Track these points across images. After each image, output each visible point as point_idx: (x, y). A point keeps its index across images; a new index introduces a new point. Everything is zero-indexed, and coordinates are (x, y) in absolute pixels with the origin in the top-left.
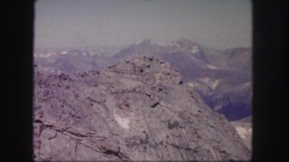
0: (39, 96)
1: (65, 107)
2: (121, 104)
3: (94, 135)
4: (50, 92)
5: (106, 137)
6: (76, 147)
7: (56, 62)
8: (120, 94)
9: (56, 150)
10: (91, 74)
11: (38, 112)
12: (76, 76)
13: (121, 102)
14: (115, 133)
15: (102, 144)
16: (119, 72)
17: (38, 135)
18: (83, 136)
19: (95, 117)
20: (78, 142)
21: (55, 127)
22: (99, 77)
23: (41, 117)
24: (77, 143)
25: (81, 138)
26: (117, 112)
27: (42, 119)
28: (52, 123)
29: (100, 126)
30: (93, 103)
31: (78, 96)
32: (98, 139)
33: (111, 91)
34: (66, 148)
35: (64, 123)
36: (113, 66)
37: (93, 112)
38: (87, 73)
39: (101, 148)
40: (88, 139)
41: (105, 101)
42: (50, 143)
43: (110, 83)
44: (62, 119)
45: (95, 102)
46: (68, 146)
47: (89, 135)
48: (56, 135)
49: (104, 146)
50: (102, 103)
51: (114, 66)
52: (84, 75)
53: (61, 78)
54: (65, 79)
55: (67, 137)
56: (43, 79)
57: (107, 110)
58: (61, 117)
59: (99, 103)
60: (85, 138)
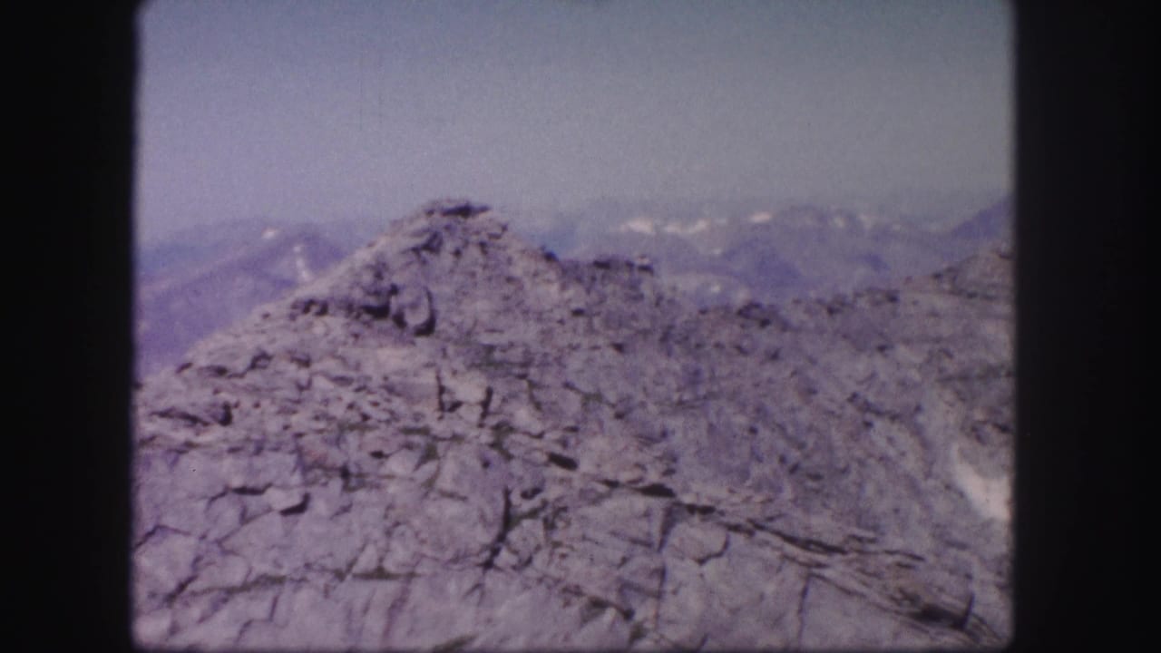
0: (661, 389)
1: (764, 433)
2: (979, 422)
3: (872, 548)
4: (706, 375)
5: (918, 552)
6: (804, 593)
7: (729, 255)
8: (977, 385)
9: (722, 604)
10: (863, 303)
11: (658, 454)
12: (808, 311)
13: (979, 415)
14: (957, 535)
15: (902, 582)
16: (971, 296)
17: (656, 546)
18: (830, 550)
19: (880, 473)
20: (811, 573)
21: (722, 513)
22: (894, 314)
23: (669, 472)
24: (809, 577)
25: (822, 558)
26: (964, 455)
27: (670, 483)
28: (710, 498)
29: (896, 511)
30: (869, 417)
31: (813, 392)
32: (890, 560)
33: (941, 370)
34: (762, 597)
35: (758, 498)
36: (950, 270)
37: (871, 455)
38: (850, 299)
39: (898, 596)
40: (849, 563)
41: (918, 409)
42: (702, 576)
43: (938, 340)
44: (749, 483)
45: (879, 413)
46: (770, 588)
47: (856, 545)
48: (726, 545)
49: (910, 590)
50: (906, 417)
51: (954, 272)
52: (837, 306)
53: (747, 317)
54: (764, 323)
55: (768, 553)
56: (679, 322)
57: (925, 444)
58: (744, 474)
59: (894, 417)
60: (838, 557)
